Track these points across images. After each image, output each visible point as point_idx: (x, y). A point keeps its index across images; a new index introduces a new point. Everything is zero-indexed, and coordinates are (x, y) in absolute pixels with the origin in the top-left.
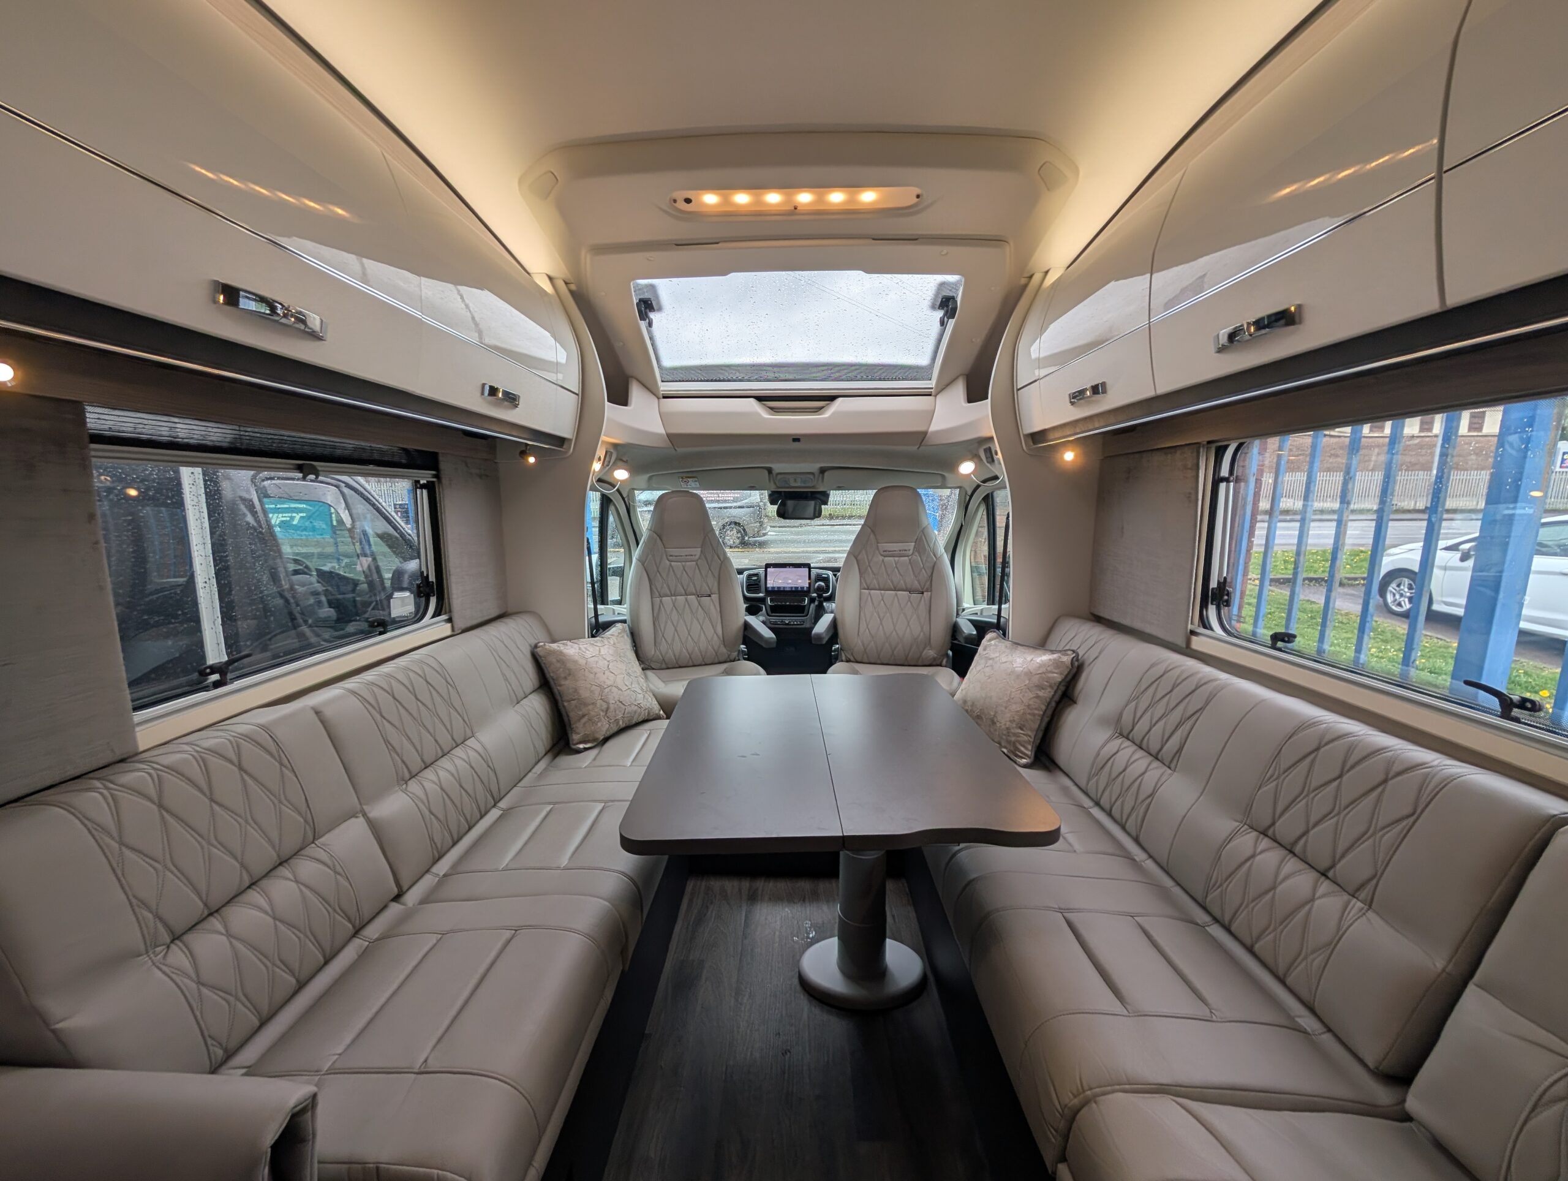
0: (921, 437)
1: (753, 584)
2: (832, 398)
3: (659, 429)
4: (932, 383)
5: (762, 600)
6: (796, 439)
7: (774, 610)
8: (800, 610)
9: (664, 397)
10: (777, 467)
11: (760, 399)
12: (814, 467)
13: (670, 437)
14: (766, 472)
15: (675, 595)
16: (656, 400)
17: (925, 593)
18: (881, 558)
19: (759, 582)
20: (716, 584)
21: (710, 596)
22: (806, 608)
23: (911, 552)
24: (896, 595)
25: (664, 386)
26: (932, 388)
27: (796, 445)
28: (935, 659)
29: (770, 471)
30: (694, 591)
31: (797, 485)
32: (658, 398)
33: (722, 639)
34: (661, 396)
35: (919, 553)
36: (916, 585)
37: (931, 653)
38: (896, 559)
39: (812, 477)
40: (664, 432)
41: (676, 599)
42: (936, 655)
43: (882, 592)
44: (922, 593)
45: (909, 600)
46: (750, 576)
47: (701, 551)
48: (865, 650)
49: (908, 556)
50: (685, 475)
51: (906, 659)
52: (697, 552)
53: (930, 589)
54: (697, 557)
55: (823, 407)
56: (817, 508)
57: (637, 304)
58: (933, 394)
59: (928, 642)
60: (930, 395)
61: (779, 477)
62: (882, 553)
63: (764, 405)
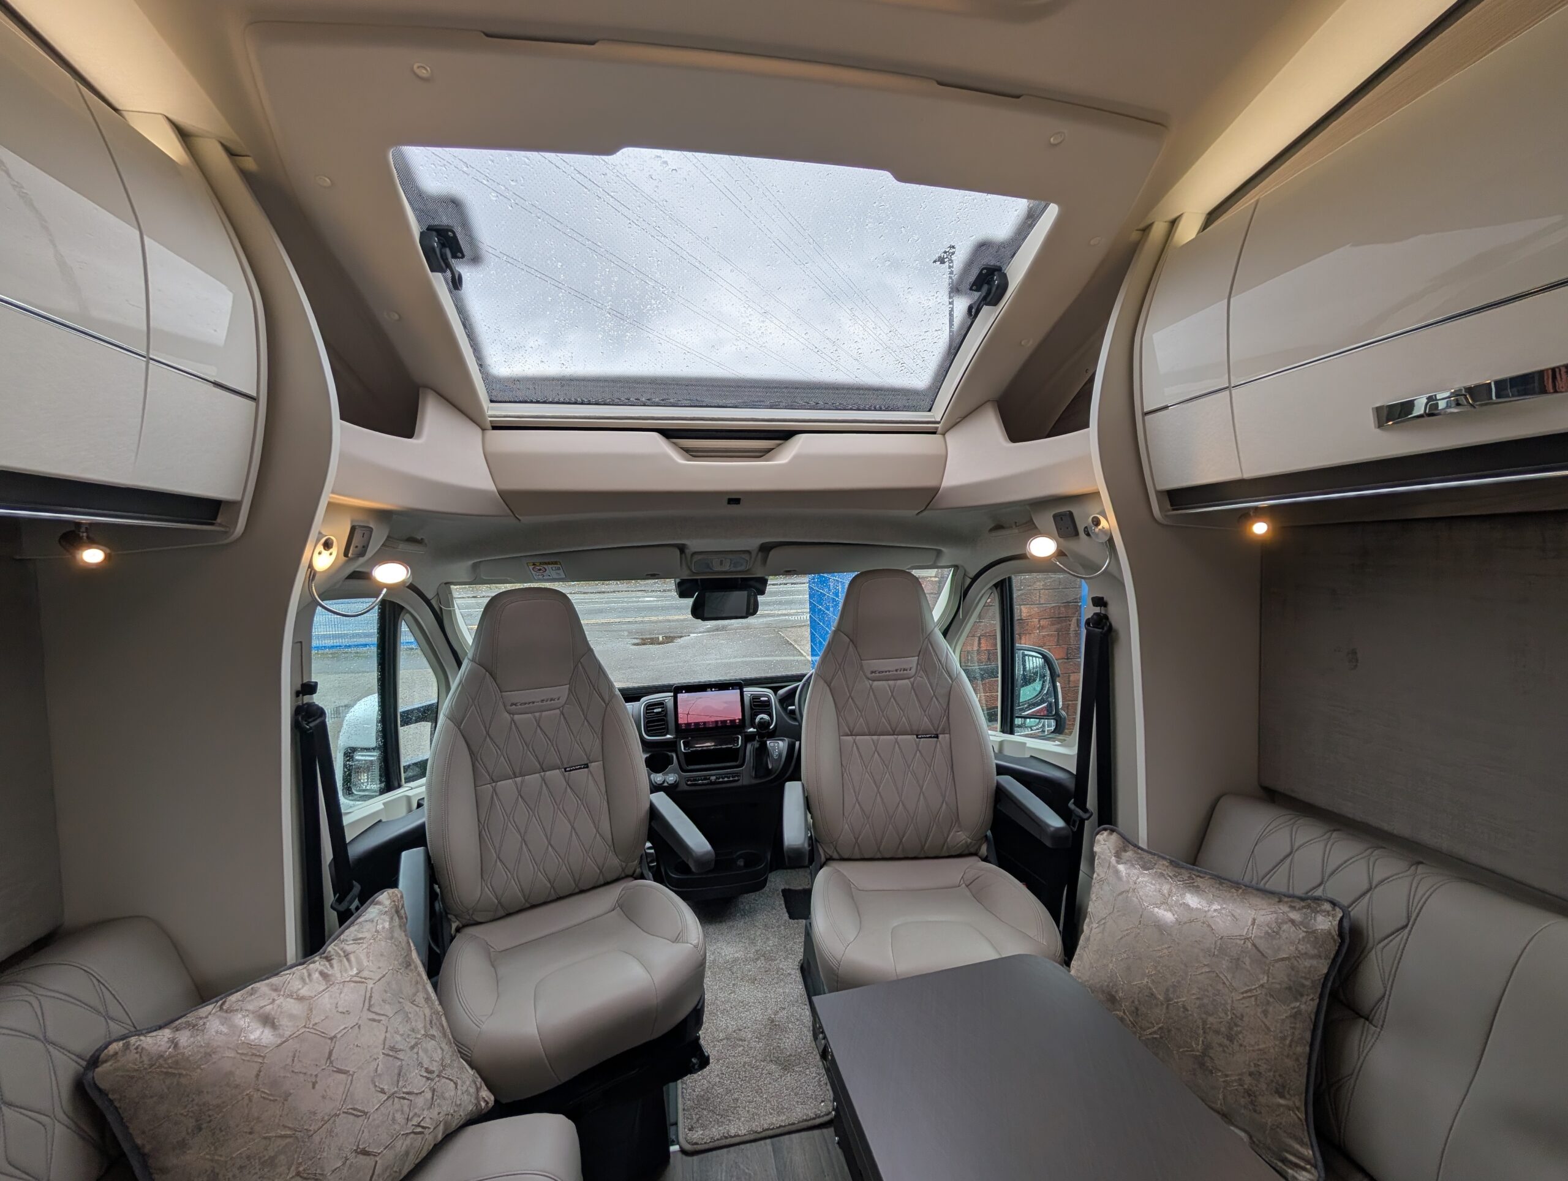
0: (929, 495)
1: (656, 720)
2: (786, 435)
3: (483, 482)
4: (938, 413)
5: (672, 745)
6: (734, 499)
7: (693, 759)
8: (733, 756)
9: (495, 428)
10: (695, 544)
11: (668, 434)
12: (753, 543)
13: (506, 496)
14: (678, 552)
15: (522, 775)
16: (479, 431)
17: (941, 736)
18: (868, 683)
19: (666, 715)
20: (598, 742)
21: (586, 766)
22: (741, 753)
23: (913, 671)
24: (896, 741)
25: (493, 409)
26: (938, 423)
27: (734, 509)
28: (968, 846)
29: (682, 548)
30: (559, 762)
31: (723, 569)
32: (483, 429)
33: (610, 842)
34: (489, 426)
35: (925, 672)
36: (926, 724)
37: (961, 837)
38: (891, 683)
39: (746, 556)
40: (493, 488)
41: (522, 782)
42: (969, 841)
43: (875, 737)
44: (937, 737)
45: (918, 749)
46: (650, 707)
47: (570, 690)
48: (857, 839)
49: (909, 678)
50: (537, 560)
51: (923, 848)
52: (563, 691)
53: (947, 730)
54: (563, 700)
55: (770, 450)
56: (752, 601)
57: (422, 234)
58: (939, 430)
59: (955, 819)
60: (934, 433)
61: (696, 558)
62: (870, 676)
63: (674, 443)
